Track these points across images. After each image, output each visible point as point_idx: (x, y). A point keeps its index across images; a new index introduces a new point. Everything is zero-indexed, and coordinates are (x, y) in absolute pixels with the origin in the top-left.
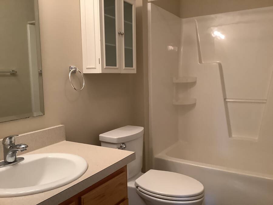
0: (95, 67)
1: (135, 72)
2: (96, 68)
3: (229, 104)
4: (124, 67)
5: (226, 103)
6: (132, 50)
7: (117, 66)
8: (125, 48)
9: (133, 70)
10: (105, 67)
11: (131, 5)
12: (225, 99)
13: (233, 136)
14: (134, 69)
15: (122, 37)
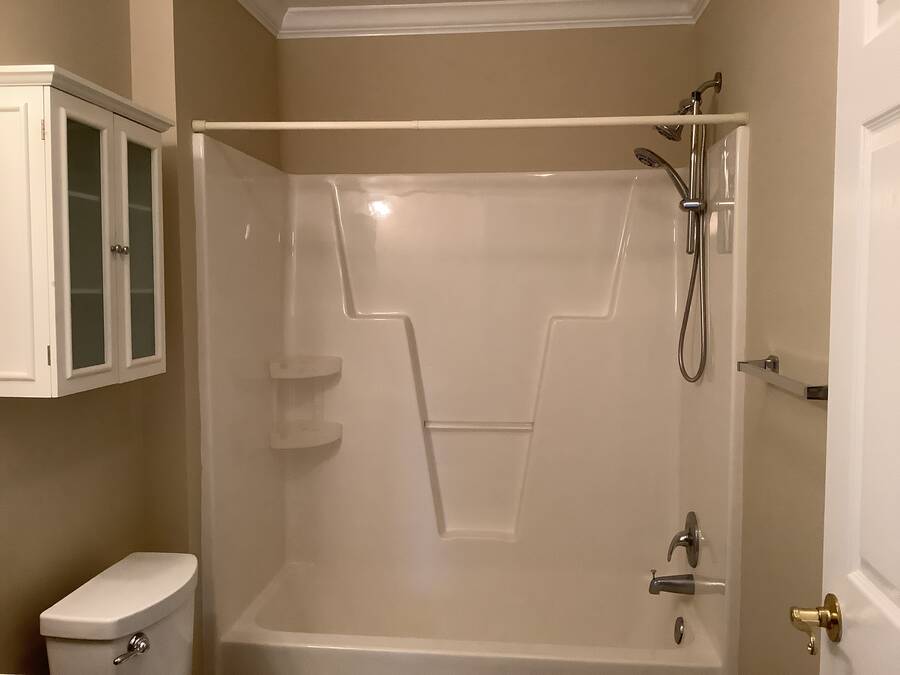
0: (31, 377)
1: (161, 368)
2: (33, 380)
3: (434, 437)
4: (129, 361)
5: (427, 432)
6: (152, 296)
7: (109, 363)
8: (132, 294)
9: (156, 364)
10: (69, 375)
11: (148, 151)
12: (425, 423)
13: (449, 529)
14: (159, 361)
15: (123, 260)
